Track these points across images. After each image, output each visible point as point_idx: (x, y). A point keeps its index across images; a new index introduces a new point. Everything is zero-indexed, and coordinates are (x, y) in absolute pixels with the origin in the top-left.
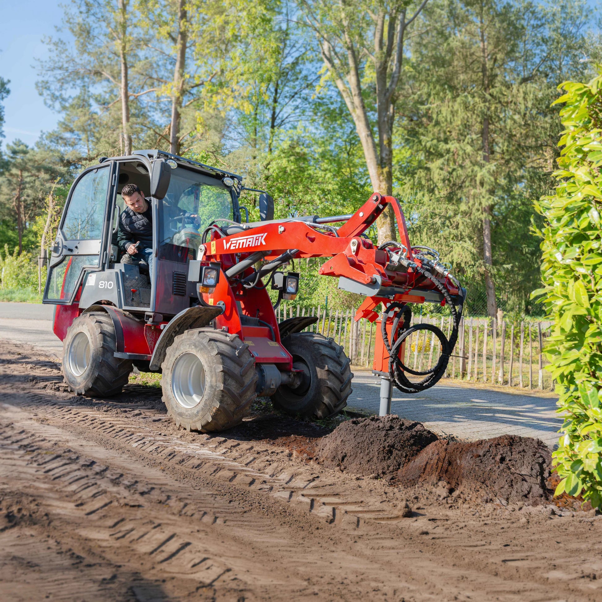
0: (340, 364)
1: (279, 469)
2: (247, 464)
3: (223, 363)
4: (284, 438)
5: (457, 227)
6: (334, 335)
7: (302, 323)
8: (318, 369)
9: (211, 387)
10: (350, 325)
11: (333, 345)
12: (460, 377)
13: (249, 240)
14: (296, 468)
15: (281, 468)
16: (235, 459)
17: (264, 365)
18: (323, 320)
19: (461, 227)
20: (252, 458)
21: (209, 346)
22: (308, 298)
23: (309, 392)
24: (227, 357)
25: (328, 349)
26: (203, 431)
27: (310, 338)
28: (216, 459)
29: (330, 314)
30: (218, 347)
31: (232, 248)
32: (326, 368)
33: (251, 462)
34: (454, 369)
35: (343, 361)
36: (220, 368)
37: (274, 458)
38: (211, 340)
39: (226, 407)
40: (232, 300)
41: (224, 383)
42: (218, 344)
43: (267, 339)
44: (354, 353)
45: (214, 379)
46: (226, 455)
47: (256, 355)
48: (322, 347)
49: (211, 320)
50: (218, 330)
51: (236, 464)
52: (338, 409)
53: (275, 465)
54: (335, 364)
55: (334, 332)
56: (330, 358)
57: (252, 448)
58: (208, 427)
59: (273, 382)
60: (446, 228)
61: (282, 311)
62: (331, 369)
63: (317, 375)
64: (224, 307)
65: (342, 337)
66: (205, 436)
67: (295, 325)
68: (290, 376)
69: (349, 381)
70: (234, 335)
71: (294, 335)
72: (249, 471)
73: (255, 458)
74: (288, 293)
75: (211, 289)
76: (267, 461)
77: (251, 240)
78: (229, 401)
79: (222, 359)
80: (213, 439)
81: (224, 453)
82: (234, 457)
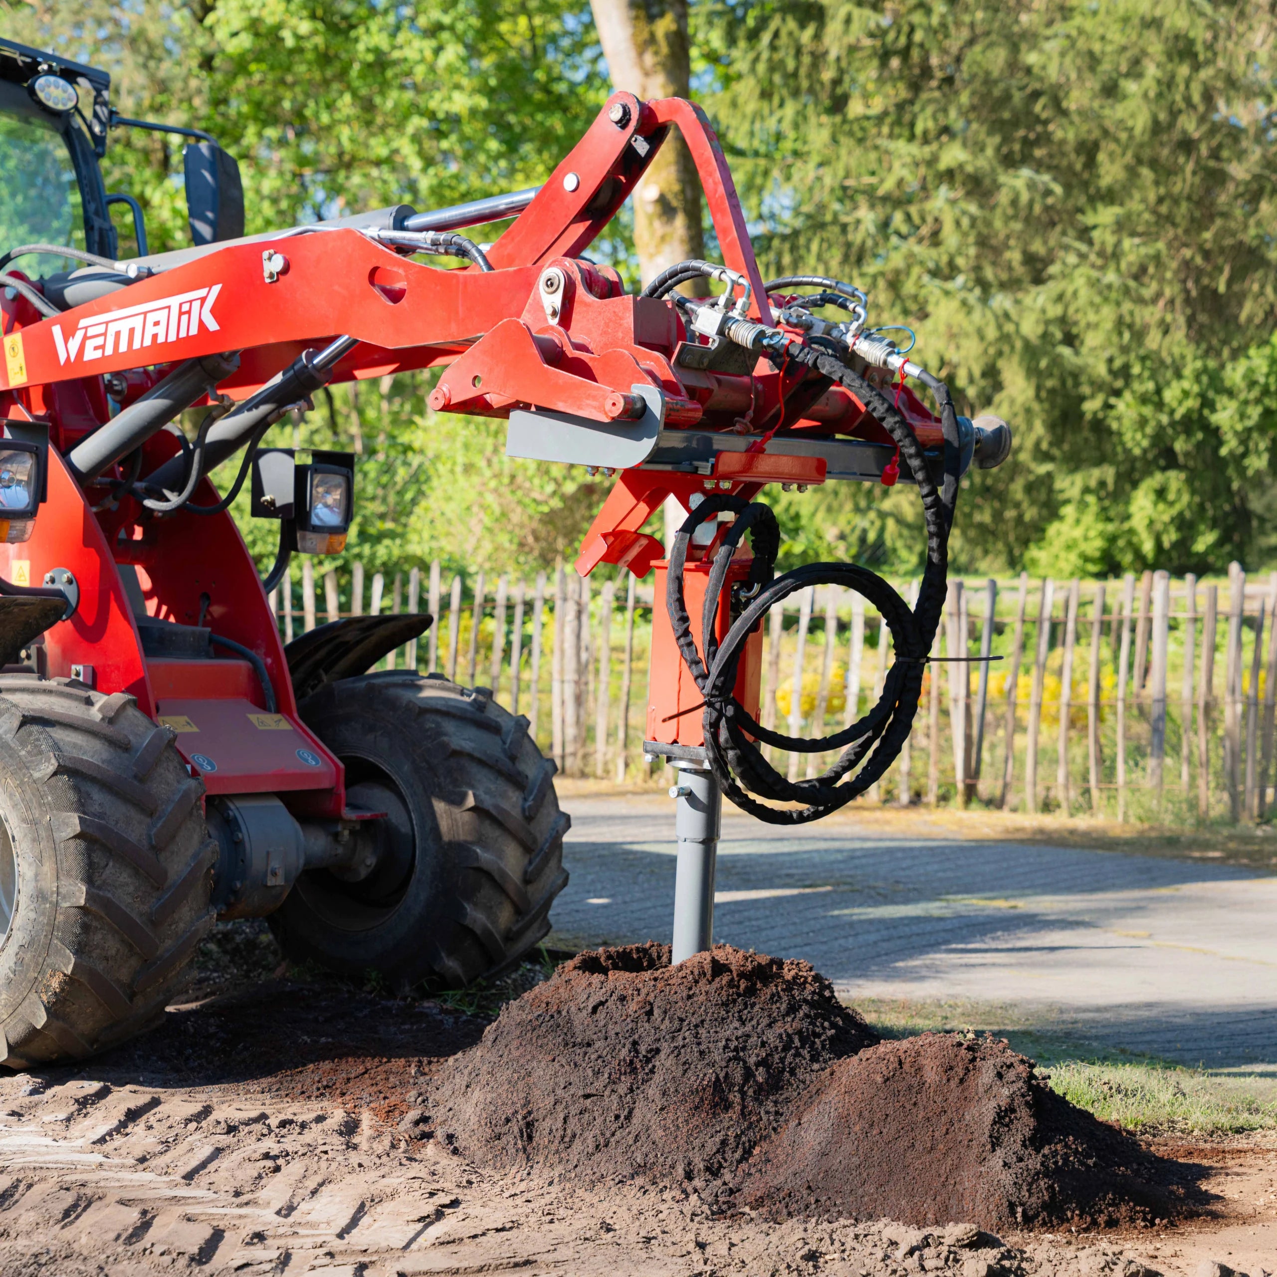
0: (517, 781)
1: (311, 1184)
2: (189, 1176)
3: (81, 806)
4: (326, 1065)
5: (935, 238)
6: (495, 669)
7: (373, 639)
8: (440, 806)
9: (40, 896)
10: (553, 629)
11: (491, 713)
12: (959, 799)
13: (152, 318)
14: (373, 1175)
15: (319, 1179)
16: (143, 1160)
17: (240, 804)
18: (452, 617)
19: (950, 238)
20: (207, 1151)
21: (23, 744)
22: (391, 535)
23: (412, 888)
24: (93, 780)
25: (472, 732)
26: (15, 1063)
27: (407, 695)
28: (73, 1167)
29: (479, 589)
30: (56, 747)
31: (90, 354)
32: (470, 801)
33: (203, 1165)
34: (933, 772)
35: (530, 770)
36: (72, 823)
37: (292, 1143)
38: (28, 720)
39: (100, 967)
40: (105, 567)
41: (89, 880)
42: (58, 734)
43: (246, 703)
44: (571, 731)
45: (48, 868)
46: (109, 1147)
47: (206, 768)
48: (449, 726)
49: (25, 644)
50: (52, 683)
51: (148, 1176)
52: (521, 945)
53: (293, 1169)
54: (501, 785)
55: (497, 655)
56: (481, 762)
57: (207, 1111)
58: (37, 1048)
59: (275, 864)
60: (894, 240)
61: (297, 585)
62: (488, 803)
63: (436, 829)
64: (71, 594)
65: (526, 675)
66: (23, 1082)
67: (347, 648)
68: (336, 836)
69: (556, 844)
70: (118, 698)
71: (349, 683)
72: (197, 1201)
73: (218, 1152)
74: (316, 529)
75: (19, 524)
76: (266, 1156)
77: (162, 316)
78: (113, 946)
79: (76, 789)
80: (56, 1089)
81: (102, 1140)
82: (139, 1154)
